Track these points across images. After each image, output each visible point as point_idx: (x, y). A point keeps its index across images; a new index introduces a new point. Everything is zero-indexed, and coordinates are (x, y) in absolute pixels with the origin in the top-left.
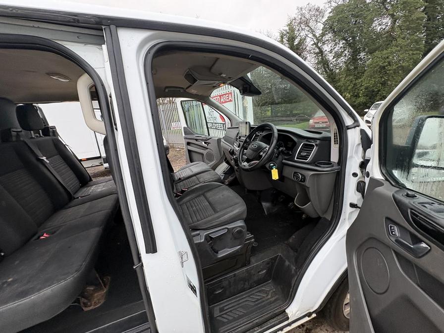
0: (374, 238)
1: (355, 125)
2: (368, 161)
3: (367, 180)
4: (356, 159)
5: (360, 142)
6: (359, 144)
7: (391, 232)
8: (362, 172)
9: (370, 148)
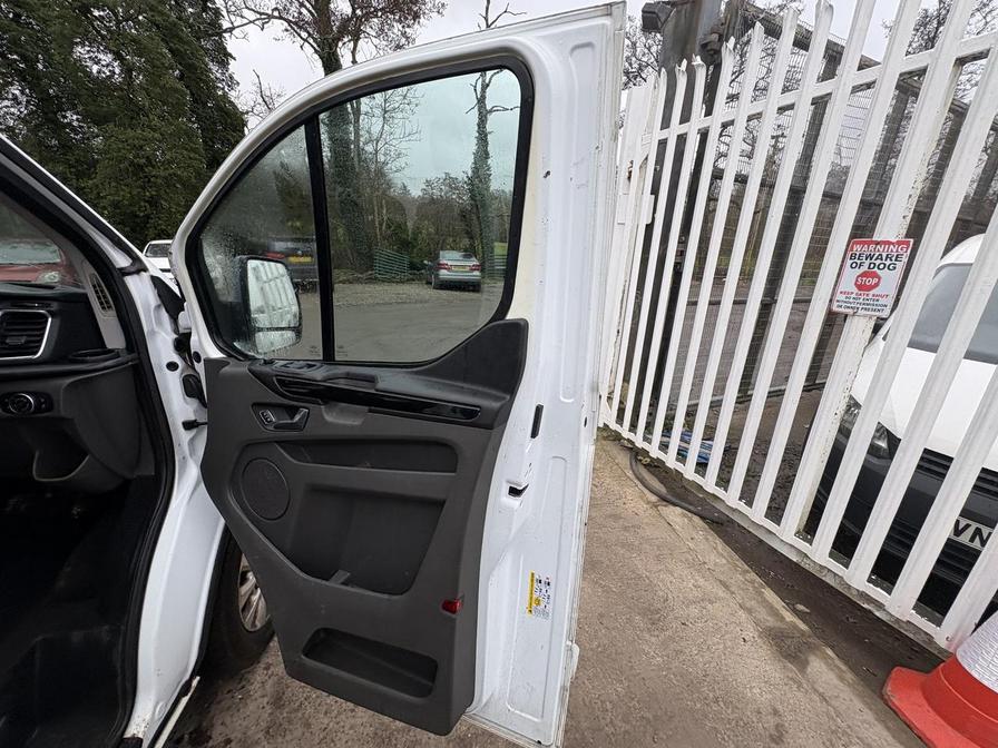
0: (248, 445)
1: (137, 266)
2: (188, 336)
3: (200, 367)
4: (163, 334)
5: (159, 302)
6: (159, 306)
7: (265, 422)
8: (184, 359)
9: (183, 310)
